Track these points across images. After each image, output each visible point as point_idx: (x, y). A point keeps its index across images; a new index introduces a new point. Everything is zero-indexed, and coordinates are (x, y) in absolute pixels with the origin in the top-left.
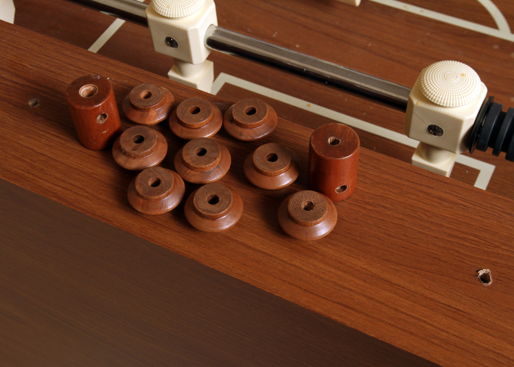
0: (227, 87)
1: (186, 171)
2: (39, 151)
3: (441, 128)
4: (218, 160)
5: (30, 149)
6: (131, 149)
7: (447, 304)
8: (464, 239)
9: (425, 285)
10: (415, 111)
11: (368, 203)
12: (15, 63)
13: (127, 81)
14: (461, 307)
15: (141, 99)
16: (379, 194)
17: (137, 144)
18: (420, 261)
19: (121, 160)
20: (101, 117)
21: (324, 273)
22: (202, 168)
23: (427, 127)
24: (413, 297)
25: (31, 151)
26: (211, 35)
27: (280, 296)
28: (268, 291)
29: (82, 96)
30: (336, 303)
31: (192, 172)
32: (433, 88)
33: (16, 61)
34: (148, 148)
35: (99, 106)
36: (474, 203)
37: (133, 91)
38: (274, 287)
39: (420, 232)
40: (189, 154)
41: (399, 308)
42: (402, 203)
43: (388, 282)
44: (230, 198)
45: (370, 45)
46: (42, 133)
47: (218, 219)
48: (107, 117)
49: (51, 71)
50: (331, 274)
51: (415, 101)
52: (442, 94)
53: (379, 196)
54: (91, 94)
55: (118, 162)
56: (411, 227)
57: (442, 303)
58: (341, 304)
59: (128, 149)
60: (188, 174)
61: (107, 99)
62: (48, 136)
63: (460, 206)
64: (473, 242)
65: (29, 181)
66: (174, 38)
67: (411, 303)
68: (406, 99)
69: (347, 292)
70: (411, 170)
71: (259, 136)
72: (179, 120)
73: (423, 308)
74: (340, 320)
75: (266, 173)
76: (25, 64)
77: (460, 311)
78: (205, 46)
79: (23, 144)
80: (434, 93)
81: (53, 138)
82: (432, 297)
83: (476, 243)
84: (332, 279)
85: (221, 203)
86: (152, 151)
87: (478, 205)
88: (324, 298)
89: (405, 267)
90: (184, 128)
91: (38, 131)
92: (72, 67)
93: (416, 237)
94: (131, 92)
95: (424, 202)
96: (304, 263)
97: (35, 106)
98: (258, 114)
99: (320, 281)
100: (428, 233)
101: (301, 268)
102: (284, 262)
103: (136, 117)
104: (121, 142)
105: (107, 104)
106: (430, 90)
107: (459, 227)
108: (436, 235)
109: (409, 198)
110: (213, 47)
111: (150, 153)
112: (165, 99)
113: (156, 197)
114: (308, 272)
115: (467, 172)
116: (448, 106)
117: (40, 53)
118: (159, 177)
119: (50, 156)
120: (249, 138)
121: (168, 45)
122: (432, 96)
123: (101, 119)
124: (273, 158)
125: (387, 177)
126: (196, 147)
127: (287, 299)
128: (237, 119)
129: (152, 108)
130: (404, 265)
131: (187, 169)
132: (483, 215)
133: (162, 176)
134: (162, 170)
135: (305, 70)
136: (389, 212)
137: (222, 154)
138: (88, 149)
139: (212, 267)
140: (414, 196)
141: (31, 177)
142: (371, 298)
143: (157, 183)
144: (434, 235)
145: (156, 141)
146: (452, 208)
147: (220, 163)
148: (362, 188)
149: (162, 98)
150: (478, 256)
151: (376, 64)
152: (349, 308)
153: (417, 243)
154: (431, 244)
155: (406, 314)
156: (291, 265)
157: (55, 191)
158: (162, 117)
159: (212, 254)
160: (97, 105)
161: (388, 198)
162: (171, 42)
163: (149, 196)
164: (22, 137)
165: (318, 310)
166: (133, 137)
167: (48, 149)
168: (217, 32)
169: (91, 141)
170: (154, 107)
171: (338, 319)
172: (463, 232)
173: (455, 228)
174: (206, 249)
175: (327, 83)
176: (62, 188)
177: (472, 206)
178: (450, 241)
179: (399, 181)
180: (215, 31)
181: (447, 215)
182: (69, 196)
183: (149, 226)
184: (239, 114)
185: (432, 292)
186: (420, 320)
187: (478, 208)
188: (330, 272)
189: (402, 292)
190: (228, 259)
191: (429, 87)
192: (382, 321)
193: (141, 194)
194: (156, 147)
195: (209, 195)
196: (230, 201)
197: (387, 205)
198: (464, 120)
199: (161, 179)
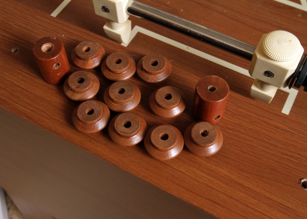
0: (139, 35)
1: (111, 104)
2: (17, 84)
3: (273, 73)
4: (132, 97)
5: (11, 82)
6: (76, 87)
7: (280, 203)
8: (292, 156)
9: (266, 188)
10: (258, 62)
11: (229, 129)
12: (5, 23)
13: (75, 38)
14: (289, 205)
15: (83, 52)
16: (236, 122)
17: (80, 84)
18: (263, 171)
19: (69, 94)
20: (56, 65)
21: (200, 177)
22: (121, 102)
23: (264, 71)
24: (258, 197)
25: (12, 84)
26: (130, 6)
27: (170, 193)
28: (163, 189)
29: (43, 51)
30: (207, 199)
31: (115, 104)
32: (270, 48)
33: (5, 22)
34: (87, 87)
35: (54, 59)
36: (298, 131)
37: (78, 47)
38: (167, 187)
39: (263, 150)
40: (114, 92)
41: (249, 205)
42: (251, 129)
43: (242, 185)
44: (139, 123)
45: (225, 11)
46: (19, 72)
47: (131, 138)
48: (60, 65)
49: (27, 29)
50: (204, 179)
51: (259, 56)
52: (277, 53)
53: (237, 124)
54: (49, 50)
55: (67, 95)
56: (257, 146)
57: (277, 202)
58: (211, 201)
59: (73, 87)
60: (112, 105)
61: (59, 54)
62: (23, 73)
63: (289, 133)
64: (297, 159)
65: (9, 105)
66: (107, 7)
67: (257, 201)
68: (252, 53)
69: (215, 191)
70: (257, 106)
71: (160, 80)
72: (108, 67)
73: (264, 205)
74: (210, 212)
75: (163, 107)
76: (10, 24)
77: (289, 208)
78: (126, 12)
79: (7, 78)
80: (270, 51)
81: (26, 75)
82: (271, 197)
83: (299, 160)
84: (205, 182)
85: (133, 127)
86: (89, 89)
87: (301, 132)
88: (200, 196)
89: (253, 175)
90: (111, 73)
91: (17, 70)
92: (41, 27)
93: (260, 154)
94: (77, 47)
95: (266, 129)
96: (187, 169)
97: (16, 53)
98: (159, 66)
99: (197, 183)
100: (268, 151)
101: (185, 174)
102: (174, 168)
103: (79, 64)
104: (69, 82)
105: (60, 56)
106: (268, 49)
107: (288, 148)
108: (273, 153)
109: (256, 126)
110: (131, 14)
111: (88, 90)
112: (99, 53)
113: (91, 122)
114: (189, 177)
115: (282, 94)
116: (278, 60)
117: (20, 17)
118: (93, 108)
119: (24, 87)
120: (153, 81)
121: (103, 11)
122: (270, 54)
123: (56, 66)
124: (169, 97)
125: (242, 110)
126: (118, 87)
127: (176, 196)
128: (145, 69)
129: (90, 58)
130: (252, 174)
131: (112, 102)
132: (304, 140)
133: (95, 107)
134: (95, 103)
135: (188, 31)
136: (243, 136)
137: (135, 92)
138: (49, 83)
139: (126, 170)
140: (259, 124)
141: (11, 102)
142: (231, 197)
143: (91, 112)
144: (272, 153)
145: (92, 82)
146: (284, 134)
147: (133, 98)
148: (226, 118)
149: (97, 52)
150: (301, 169)
151: (228, 24)
152: (216, 203)
153: (261, 158)
154: (270, 159)
155: (253, 209)
156: (178, 170)
157: (26, 113)
158: (97, 64)
159: (126, 161)
160: (53, 58)
161: (242, 125)
162: (105, 9)
163: (86, 122)
164: (6, 74)
165: (195, 204)
166: (77, 79)
167: (22, 83)
168: (134, 4)
169: (50, 79)
170: (92, 58)
171: (208, 211)
172: (291, 152)
173: (286, 148)
174: (123, 158)
175: (202, 40)
176: (31, 110)
177: (297, 133)
178: (283, 158)
179: (249, 114)
180: (133, 3)
181: (281, 139)
182: (35, 117)
183: (86, 139)
184: (147, 65)
185: (271, 194)
186: (263, 214)
187: (300, 135)
188: (204, 177)
189: (251, 193)
190: (137, 165)
191: (268, 46)
192: (237, 214)
193: (81, 119)
194: (92, 86)
195: (125, 121)
196: (139, 125)
197: (242, 131)
198: (289, 70)
199: (94, 109)
